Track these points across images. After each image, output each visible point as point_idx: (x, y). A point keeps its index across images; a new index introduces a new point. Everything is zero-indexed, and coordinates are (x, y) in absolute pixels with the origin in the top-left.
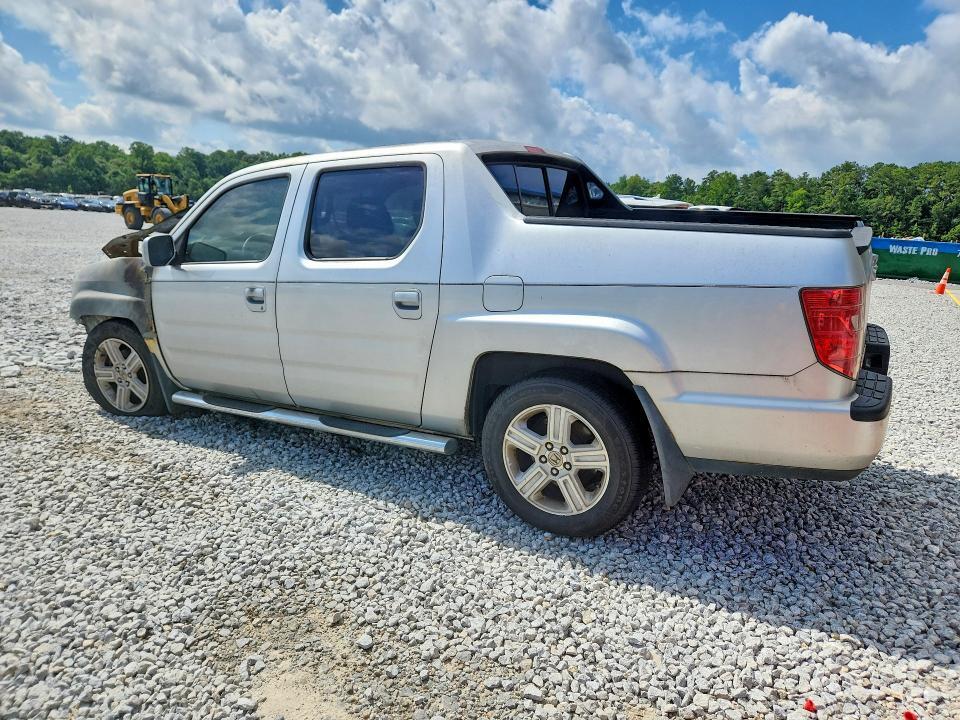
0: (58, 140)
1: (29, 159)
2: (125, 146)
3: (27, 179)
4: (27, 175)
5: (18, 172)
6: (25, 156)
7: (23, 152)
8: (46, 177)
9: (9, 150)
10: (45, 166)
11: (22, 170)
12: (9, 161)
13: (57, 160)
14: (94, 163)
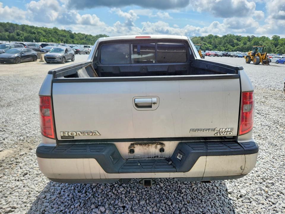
0: (250, 37)
1: (241, 43)
2: (271, 37)
3: (238, 49)
4: (239, 48)
5: (237, 47)
6: (240, 42)
7: (240, 41)
8: (244, 48)
9: (236, 41)
10: (244, 45)
11: (238, 46)
12: (235, 44)
13: (248, 43)
14: (259, 43)
